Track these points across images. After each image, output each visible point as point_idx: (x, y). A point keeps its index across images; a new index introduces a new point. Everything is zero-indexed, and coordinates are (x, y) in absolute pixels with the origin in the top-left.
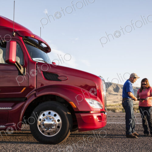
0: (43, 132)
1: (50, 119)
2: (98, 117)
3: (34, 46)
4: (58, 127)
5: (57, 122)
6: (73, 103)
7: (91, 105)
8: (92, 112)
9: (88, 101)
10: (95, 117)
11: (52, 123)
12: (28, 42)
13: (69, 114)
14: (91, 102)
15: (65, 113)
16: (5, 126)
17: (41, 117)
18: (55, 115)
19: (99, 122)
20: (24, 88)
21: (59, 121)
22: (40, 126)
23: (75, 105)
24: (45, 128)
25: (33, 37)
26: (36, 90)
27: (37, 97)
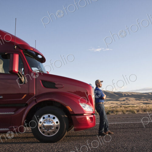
0: (44, 132)
1: (50, 121)
2: (90, 118)
3: (32, 57)
4: (57, 128)
5: (56, 124)
6: (69, 107)
7: (84, 109)
8: (85, 114)
9: (82, 105)
10: (88, 118)
11: (52, 124)
12: (27, 54)
13: (66, 117)
14: (84, 106)
15: (63, 116)
16: (8, 128)
17: (41, 120)
18: (54, 118)
19: (91, 122)
20: (25, 95)
21: (57, 122)
22: (40, 128)
23: (71, 109)
24: (46, 129)
25: (32, 50)
26: (36, 97)
27: (37, 103)
